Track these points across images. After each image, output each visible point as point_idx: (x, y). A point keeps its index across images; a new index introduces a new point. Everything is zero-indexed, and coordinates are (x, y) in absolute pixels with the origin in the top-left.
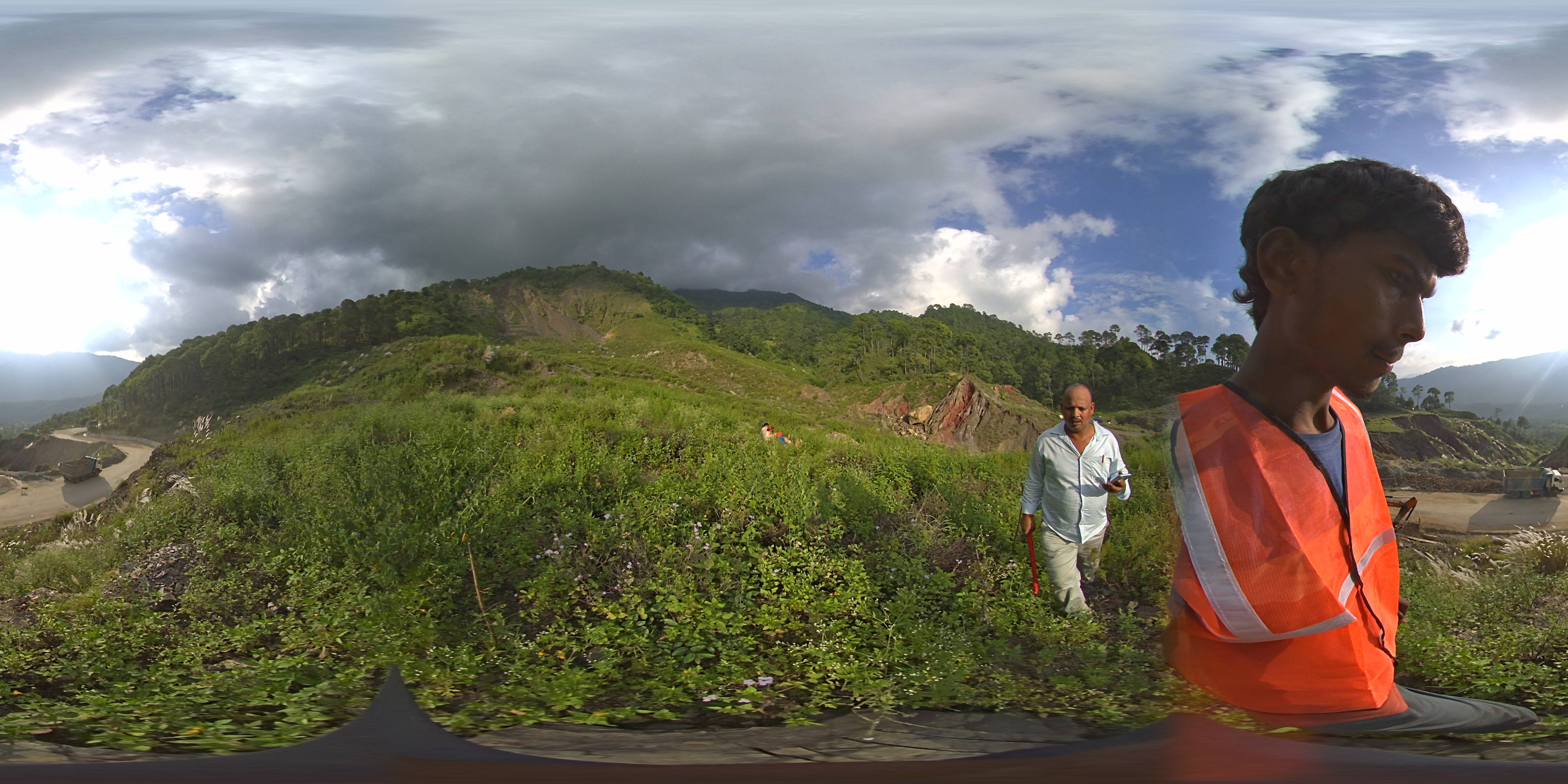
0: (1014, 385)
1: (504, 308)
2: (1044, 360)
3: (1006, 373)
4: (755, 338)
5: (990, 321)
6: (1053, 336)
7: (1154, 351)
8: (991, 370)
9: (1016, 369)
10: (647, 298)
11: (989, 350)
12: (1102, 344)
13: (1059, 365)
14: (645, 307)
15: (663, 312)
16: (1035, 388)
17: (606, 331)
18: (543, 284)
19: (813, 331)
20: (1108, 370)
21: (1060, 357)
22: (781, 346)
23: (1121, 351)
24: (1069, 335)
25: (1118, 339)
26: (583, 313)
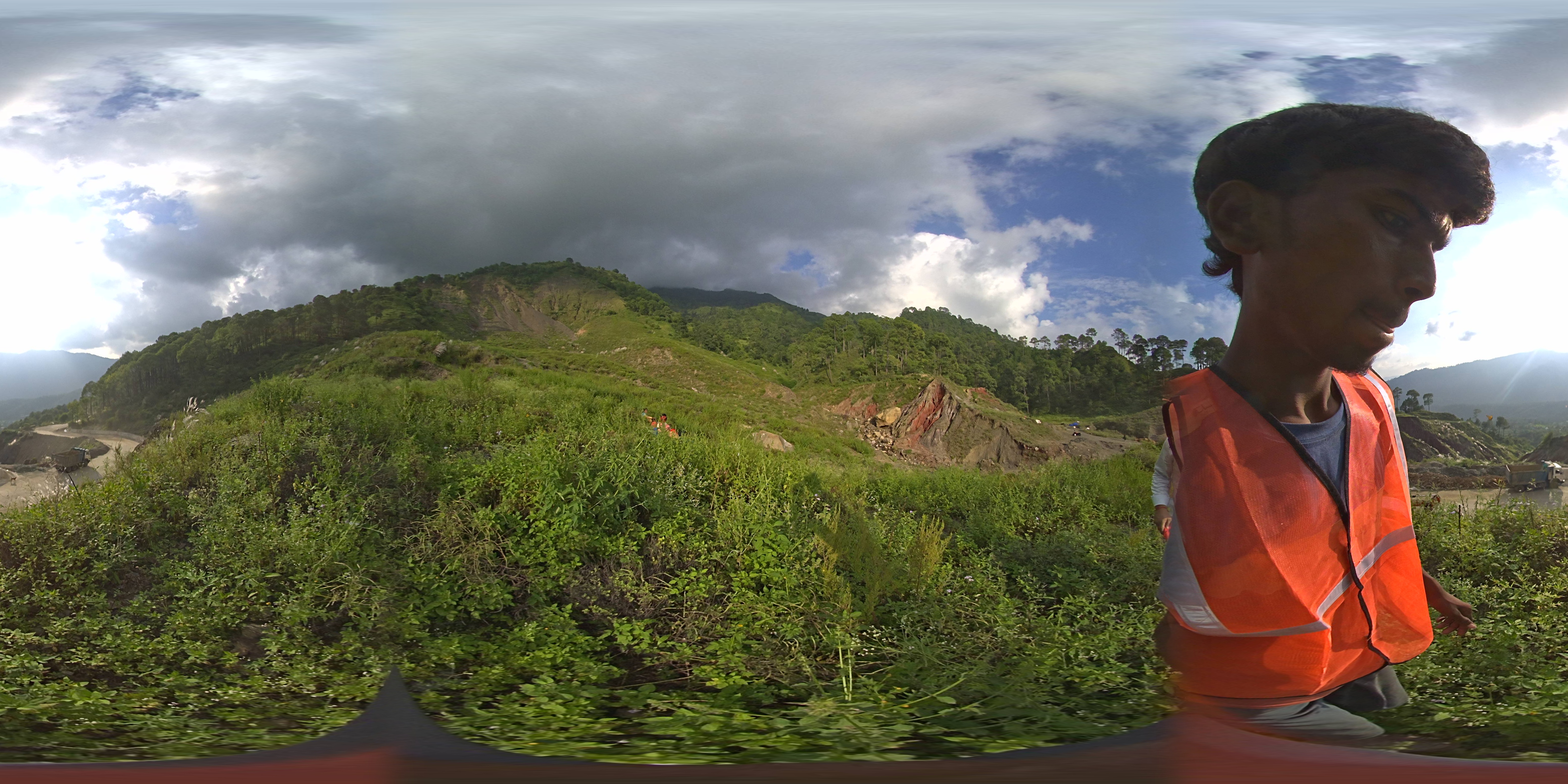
0: (989, 388)
1: (478, 303)
2: (1020, 364)
3: (981, 376)
4: (728, 338)
5: (965, 323)
6: (1029, 340)
7: (1131, 355)
8: (965, 373)
9: (991, 373)
10: (621, 295)
11: (964, 354)
12: (1079, 348)
13: (1035, 369)
14: (619, 304)
15: (636, 309)
16: (1010, 392)
17: (579, 327)
18: (517, 280)
19: (787, 331)
20: (1085, 374)
21: (1035, 361)
22: (754, 346)
23: (1098, 355)
24: (1045, 339)
25: (1095, 343)
26: (556, 309)
